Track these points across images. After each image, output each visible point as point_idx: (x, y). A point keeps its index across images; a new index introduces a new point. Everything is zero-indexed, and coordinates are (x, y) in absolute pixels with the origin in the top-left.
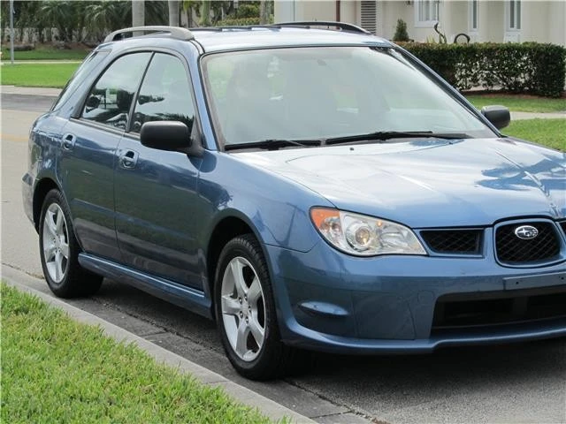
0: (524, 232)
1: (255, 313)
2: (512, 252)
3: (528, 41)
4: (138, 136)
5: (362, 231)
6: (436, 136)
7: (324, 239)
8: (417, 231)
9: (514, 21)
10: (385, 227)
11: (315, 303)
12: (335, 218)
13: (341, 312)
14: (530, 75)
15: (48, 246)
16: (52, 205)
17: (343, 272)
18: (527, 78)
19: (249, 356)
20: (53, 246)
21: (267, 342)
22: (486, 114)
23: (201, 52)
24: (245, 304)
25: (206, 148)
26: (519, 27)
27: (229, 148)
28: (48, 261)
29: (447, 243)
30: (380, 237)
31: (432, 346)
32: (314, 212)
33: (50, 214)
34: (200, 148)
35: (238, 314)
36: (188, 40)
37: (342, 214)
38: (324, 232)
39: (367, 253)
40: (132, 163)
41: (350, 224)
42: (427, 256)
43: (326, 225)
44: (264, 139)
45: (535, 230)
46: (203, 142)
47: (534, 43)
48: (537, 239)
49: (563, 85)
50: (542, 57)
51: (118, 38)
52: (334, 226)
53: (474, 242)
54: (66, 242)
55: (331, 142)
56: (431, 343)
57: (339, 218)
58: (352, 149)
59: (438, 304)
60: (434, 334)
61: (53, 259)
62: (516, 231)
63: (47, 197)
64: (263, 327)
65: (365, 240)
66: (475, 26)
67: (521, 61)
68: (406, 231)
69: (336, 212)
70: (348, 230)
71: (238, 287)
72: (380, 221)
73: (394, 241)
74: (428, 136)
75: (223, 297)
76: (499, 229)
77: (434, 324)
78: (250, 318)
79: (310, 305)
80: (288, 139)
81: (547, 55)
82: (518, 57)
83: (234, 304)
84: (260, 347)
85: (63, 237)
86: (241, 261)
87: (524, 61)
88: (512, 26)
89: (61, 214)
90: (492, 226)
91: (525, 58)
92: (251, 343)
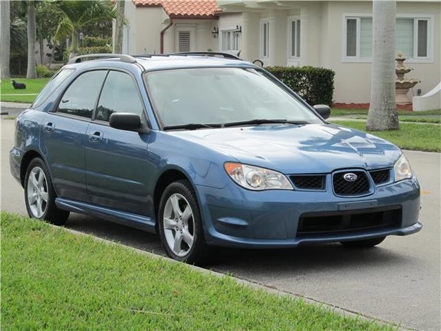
0: (349, 177)
1: (186, 227)
2: (342, 189)
3: (307, 65)
4: (108, 124)
5: (255, 176)
6: (289, 123)
7: (233, 180)
8: (288, 176)
9: (296, 51)
10: (268, 174)
11: (226, 219)
12: (239, 168)
13: (244, 223)
14: (308, 91)
15: (31, 194)
16: (35, 168)
17: (244, 199)
18: (305, 93)
19: (182, 254)
20: (35, 194)
21: (196, 243)
22: (316, 110)
23: (143, 70)
24: (180, 222)
25: (151, 128)
26: (299, 55)
27: (166, 129)
28: (32, 204)
29: (305, 183)
30: (266, 180)
31: (297, 243)
32: (227, 165)
33: (33, 174)
34: (148, 129)
35: (175, 228)
36: (133, 63)
37: (243, 166)
38: (233, 177)
39: (258, 189)
40: (98, 139)
41: (248, 172)
42: (294, 190)
43: (234, 173)
44: (187, 123)
45: (355, 177)
46: (149, 125)
47: (310, 67)
48: (357, 181)
49: (332, 98)
50: (317, 77)
51: (78, 61)
52: (238, 173)
53: (321, 183)
54: (46, 191)
55: (227, 126)
56: (296, 241)
57: (242, 169)
58: (242, 129)
59: (300, 218)
60: (298, 236)
61: (35, 203)
62: (345, 177)
63: (31, 163)
64: (192, 235)
65: (257, 181)
66: (265, 55)
67: (301, 81)
68: (280, 175)
69: (240, 165)
70: (247, 175)
71: (175, 211)
72: (265, 170)
73: (273, 182)
74: (284, 123)
75: (164, 218)
76: (335, 175)
77: (298, 231)
78: (183, 230)
79: (223, 220)
80: (202, 124)
81: (321, 76)
82: (299, 77)
83: (173, 222)
84: (190, 247)
85: (43, 189)
86: (177, 196)
87: (303, 81)
88: (293, 54)
89: (42, 174)
90: (331, 173)
91: (304, 78)
92: (184, 245)
